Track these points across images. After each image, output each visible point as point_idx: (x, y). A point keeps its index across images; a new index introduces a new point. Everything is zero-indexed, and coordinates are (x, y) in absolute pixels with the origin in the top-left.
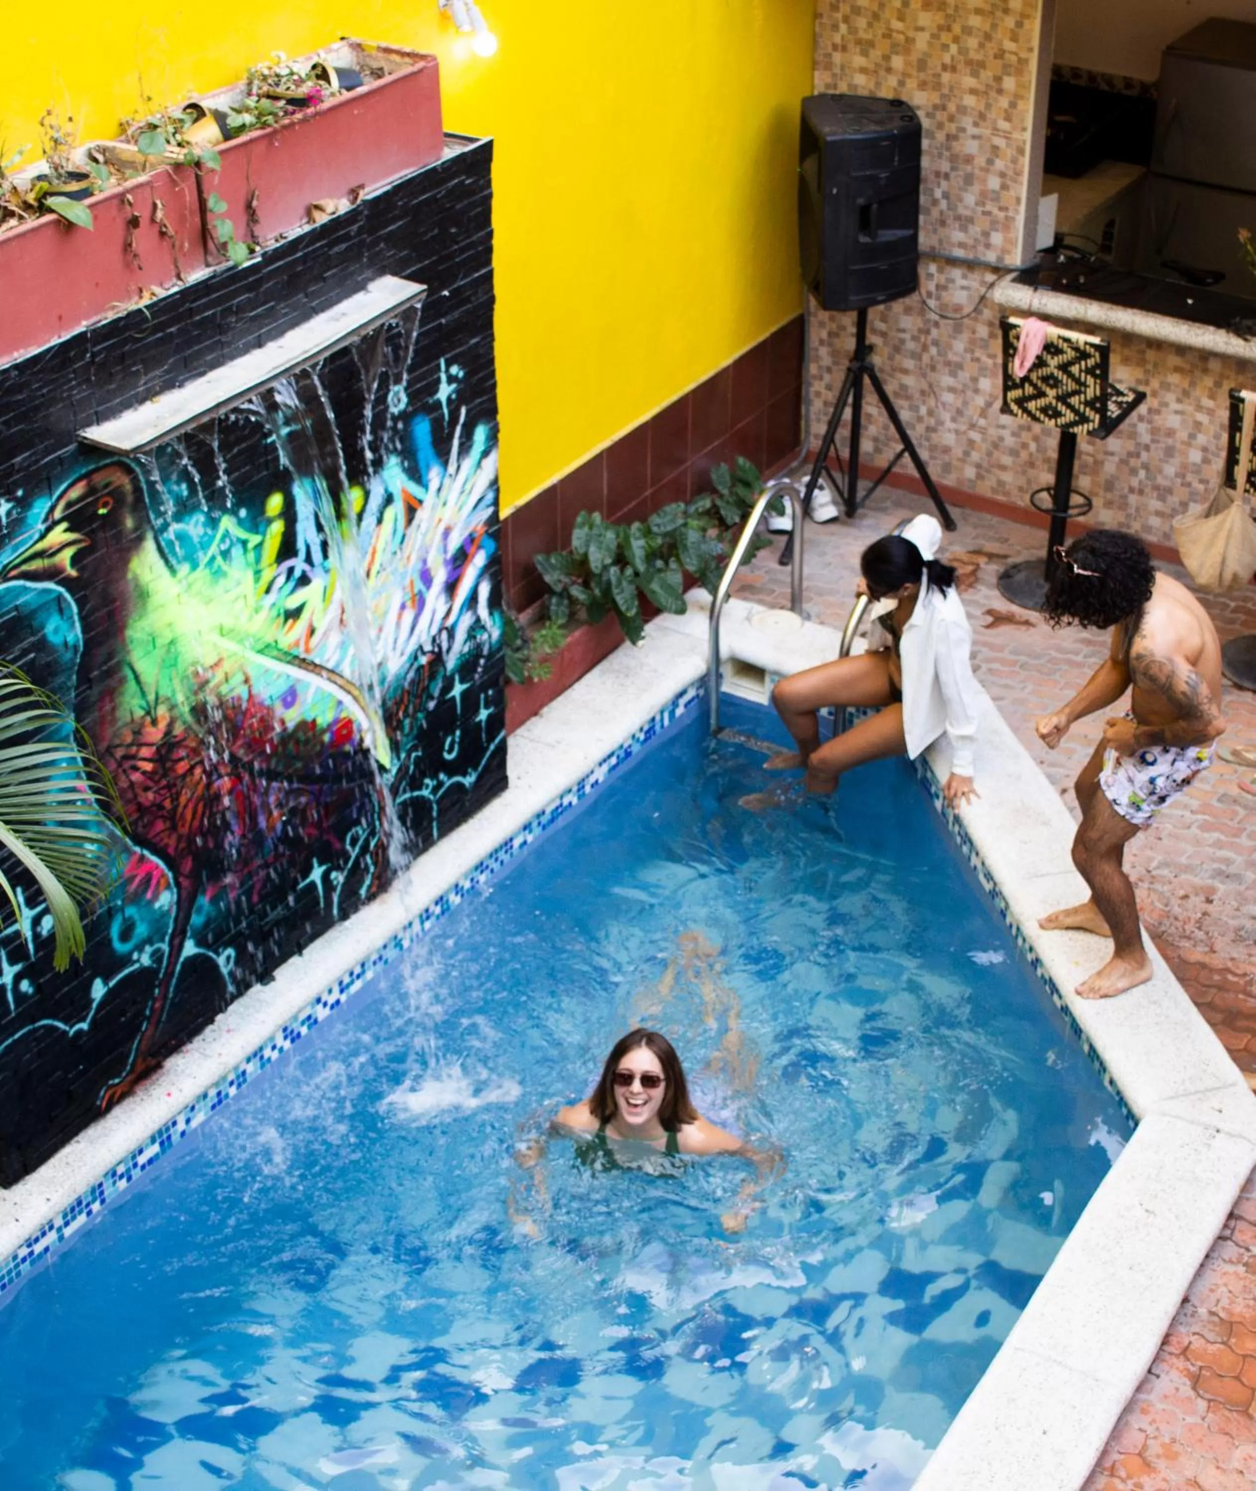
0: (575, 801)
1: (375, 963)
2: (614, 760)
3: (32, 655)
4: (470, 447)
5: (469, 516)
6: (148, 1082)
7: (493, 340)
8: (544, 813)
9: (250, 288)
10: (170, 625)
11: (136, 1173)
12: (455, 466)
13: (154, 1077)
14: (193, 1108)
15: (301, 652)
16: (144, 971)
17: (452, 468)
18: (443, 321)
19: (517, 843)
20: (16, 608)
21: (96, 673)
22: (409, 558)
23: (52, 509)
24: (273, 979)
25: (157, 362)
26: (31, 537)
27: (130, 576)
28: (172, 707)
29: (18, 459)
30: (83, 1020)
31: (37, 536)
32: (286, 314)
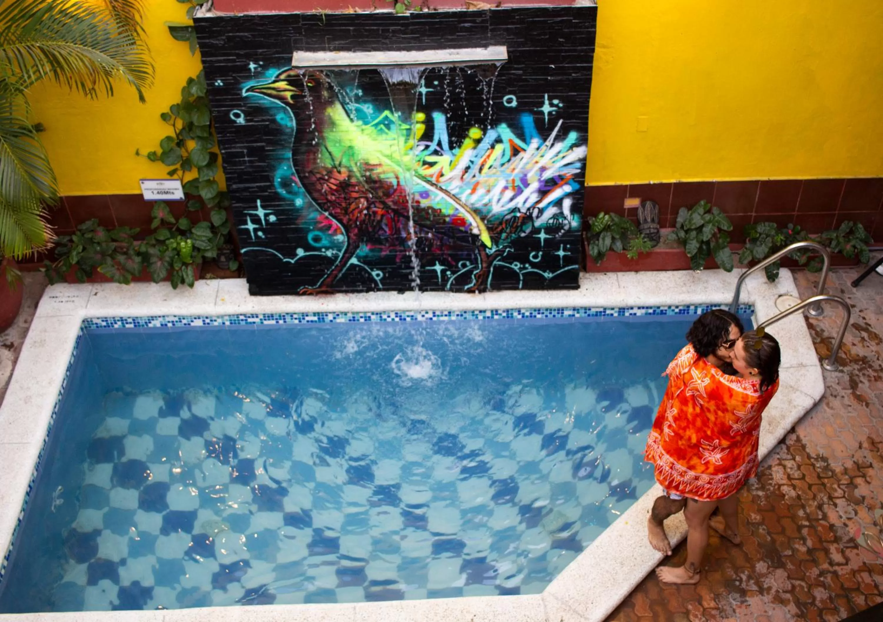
0: (616, 315)
1: (458, 315)
2: (651, 311)
3: (267, 123)
4: (564, 139)
5: (560, 168)
6: (324, 295)
7: (589, 98)
8: (590, 309)
9: (402, 25)
10: (350, 140)
11: (304, 322)
12: (551, 142)
13: (328, 296)
14: (338, 315)
15: (434, 180)
16: (326, 257)
17: (548, 143)
18: (549, 78)
19: (566, 313)
20: (258, 103)
21: (305, 142)
22: (514, 169)
23: (280, 74)
24: (403, 293)
25: (341, 38)
26: (266, 81)
27: (326, 114)
28: (350, 171)
29: (260, 51)
30: (292, 259)
31: (270, 82)
32: (427, 42)
